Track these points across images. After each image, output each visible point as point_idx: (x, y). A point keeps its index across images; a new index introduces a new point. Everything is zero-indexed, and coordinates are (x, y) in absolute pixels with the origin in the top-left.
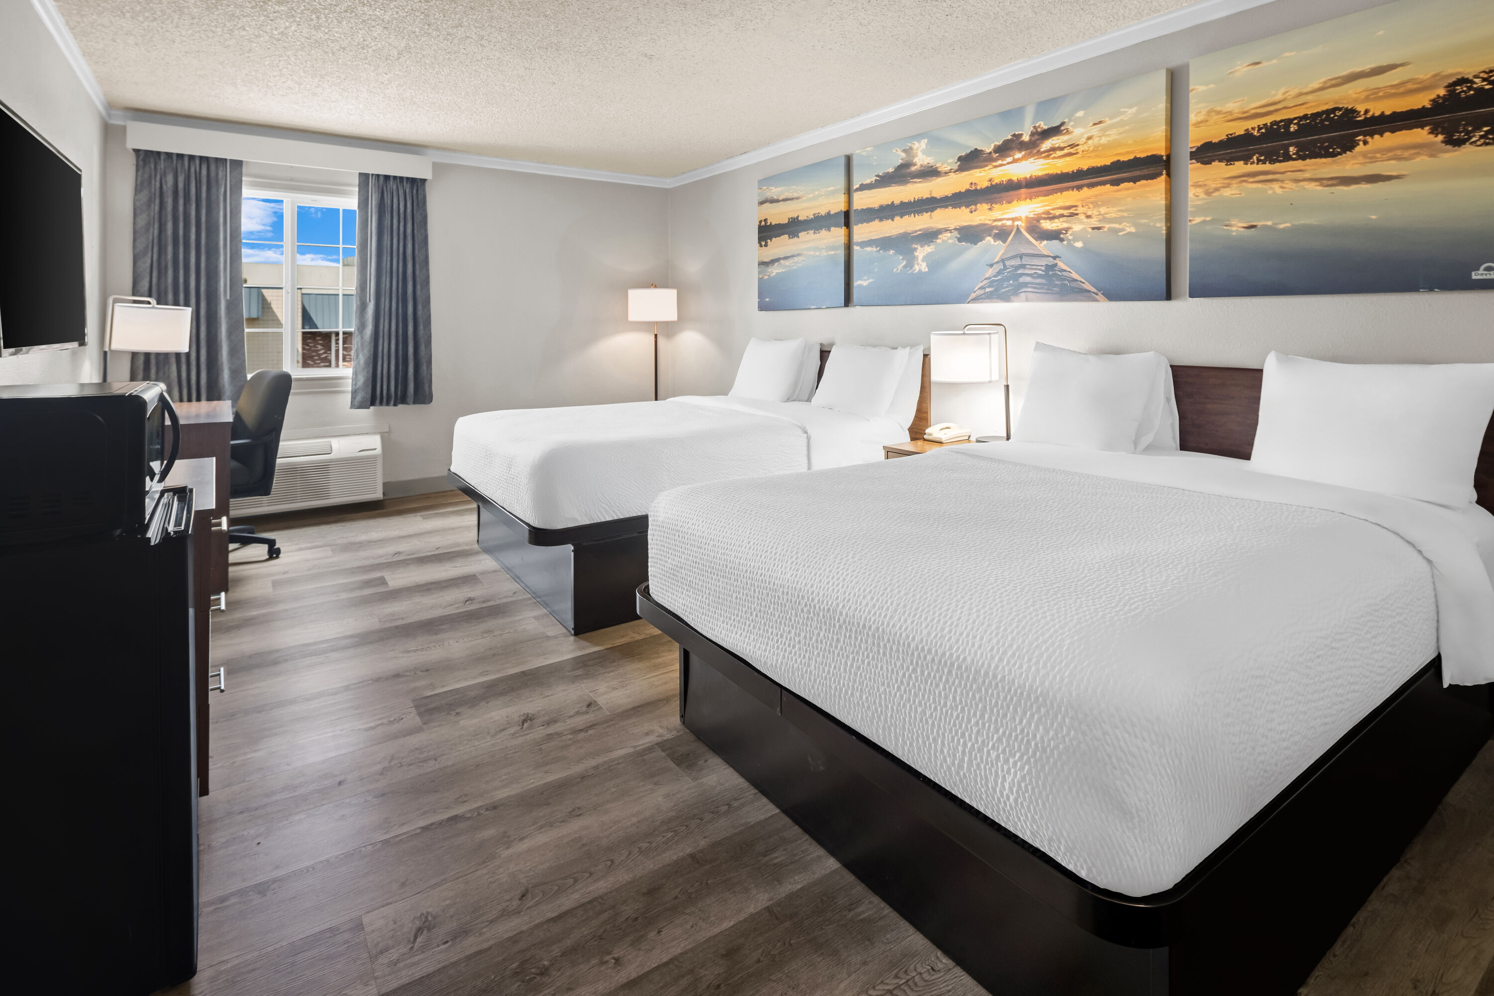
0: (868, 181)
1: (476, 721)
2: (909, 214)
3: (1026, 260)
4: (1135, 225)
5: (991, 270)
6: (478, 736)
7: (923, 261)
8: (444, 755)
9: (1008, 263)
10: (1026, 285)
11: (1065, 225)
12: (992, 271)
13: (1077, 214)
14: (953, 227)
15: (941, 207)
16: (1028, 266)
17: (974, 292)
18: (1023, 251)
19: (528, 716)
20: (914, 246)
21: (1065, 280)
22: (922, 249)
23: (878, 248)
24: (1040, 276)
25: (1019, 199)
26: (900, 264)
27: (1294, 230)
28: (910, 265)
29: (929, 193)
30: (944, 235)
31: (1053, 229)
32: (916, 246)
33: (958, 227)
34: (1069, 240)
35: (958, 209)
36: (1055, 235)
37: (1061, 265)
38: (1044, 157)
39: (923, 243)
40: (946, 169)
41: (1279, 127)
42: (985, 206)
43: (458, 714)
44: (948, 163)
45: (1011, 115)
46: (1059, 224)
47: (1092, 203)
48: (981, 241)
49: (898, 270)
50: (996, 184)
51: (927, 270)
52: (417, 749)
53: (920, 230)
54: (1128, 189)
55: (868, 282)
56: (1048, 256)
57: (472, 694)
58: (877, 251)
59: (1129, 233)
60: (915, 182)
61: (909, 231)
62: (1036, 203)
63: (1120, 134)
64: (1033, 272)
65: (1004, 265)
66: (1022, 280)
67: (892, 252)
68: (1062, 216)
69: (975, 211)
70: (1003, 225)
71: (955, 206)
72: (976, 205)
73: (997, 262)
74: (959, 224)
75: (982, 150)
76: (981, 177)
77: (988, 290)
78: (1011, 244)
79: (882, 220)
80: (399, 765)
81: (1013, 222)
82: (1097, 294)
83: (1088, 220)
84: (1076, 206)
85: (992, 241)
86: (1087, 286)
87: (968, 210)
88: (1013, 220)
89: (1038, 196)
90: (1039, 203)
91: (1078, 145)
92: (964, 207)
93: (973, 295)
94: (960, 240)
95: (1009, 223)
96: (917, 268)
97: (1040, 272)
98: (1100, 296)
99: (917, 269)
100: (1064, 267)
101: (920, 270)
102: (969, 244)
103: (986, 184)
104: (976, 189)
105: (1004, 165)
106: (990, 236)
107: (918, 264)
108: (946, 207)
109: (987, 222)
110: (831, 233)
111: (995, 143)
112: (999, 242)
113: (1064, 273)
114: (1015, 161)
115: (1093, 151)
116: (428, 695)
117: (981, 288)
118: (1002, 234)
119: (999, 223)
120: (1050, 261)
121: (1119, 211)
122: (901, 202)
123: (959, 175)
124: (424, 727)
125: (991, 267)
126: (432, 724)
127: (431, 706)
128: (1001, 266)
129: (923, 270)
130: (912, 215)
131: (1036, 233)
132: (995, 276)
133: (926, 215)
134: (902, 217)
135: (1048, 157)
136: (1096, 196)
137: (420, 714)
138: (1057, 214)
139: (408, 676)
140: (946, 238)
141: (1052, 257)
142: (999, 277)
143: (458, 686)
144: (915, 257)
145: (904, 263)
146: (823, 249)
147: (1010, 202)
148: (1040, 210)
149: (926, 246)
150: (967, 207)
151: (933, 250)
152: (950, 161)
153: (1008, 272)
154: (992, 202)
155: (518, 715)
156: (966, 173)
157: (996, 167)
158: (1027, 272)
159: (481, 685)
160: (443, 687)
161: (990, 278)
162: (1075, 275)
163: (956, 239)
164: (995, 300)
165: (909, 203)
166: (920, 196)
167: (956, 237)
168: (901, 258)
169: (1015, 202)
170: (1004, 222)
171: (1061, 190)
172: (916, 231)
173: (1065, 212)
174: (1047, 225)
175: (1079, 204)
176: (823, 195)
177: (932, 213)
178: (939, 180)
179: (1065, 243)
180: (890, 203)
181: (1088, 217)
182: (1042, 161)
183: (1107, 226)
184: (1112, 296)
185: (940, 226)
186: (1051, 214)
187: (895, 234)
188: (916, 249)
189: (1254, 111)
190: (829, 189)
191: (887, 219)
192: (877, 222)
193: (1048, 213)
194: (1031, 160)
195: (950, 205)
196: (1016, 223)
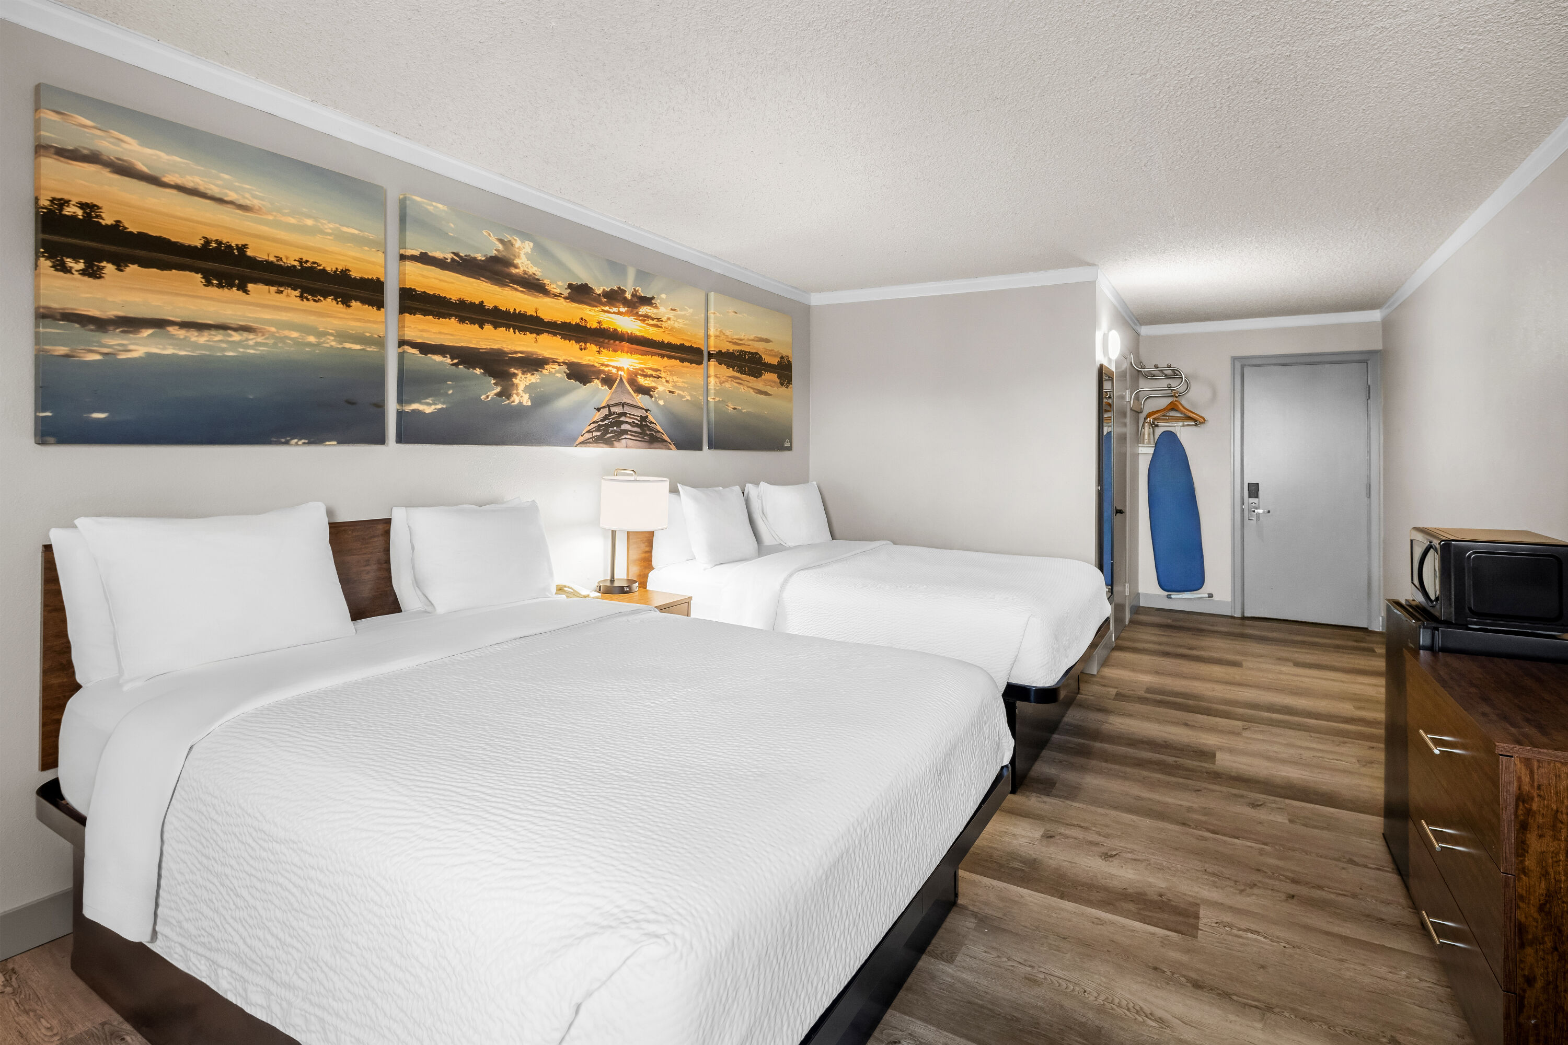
0: (438, 254)
1: (1151, 880)
2: (508, 327)
3: (627, 410)
4: (691, 395)
5: (598, 413)
6: (1159, 867)
7: (525, 391)
8: (1197, 870)
9: (613, 409)
10: (625, 432)
11: (653, 384)
12: (599, 415)
13: (661, 377)
14: (561, 360)
15: (549, 332)
16: (628, 415)
17: (582, 435)
18: (625, 400)
19: (1105, 858)
20: (513, 370)
21: (653, 430)
22: (523, 376)
23: (456, 361)
24: (637, 426)
25: (622, 351)
26: (491, 390)
27: (748, 413)
28: (506, 393)
29: (534, 310)
30: (552, 366)
31: (646, 385)
32: (516, 371)
33: (567, 361)
34: (656, 398)
35: (568, 341)
36: (646, 391)
37: (651, 418)
38: (641, 320)
39: (525, 369)
40: (555, 291)
41: (745, 354)
42: (595, 348)
43: (1161, 896)
44: (558, 286)
45: (617, 268)
46: (649, 382)
47: (670, 371)
48: (590, 382)
49: (488, 397)
50: (604, 328)
51: (529, 403)
52: (1217, 888)
53: (521, 352)
54: (687, 367)
55: (433, 407)
56: (643, 409)
57: (1131, 907)
58: (453, 365)
59: (687, 400)
60: (516, 290)
61: (506, 349)
62: (634, 358)
63: (685, 324)
64: (631, 421)
65: (609, 410)
66: (624, 427)
67: (478, 371)
68: (651, 376)
69: (585, 349)
70: (609, 371)
71: (564, 337)
72: (586, 343)
73: (604, 407)
74: (569, 359)
75: (591, 288)
76: (594, 316)
77: (595, 434)
78: (615, 391)
79: (464, 322)
80: (1238, 884)
81: (618, 371)
82: (671, 444)
83: (667, 384)
84: (660, 371)
85: (600, 384)
86: (666, 437)
87: (578, 346)
88: (618, 369)
89: (637, 354)
90: (637, 359)
91: (662, 321)
92: (574, 341)
93: (581, 439)
94: (569, 376)
95: (614, 371)
96: (516, 399)
97: (636, 422)
98: (672, 446)
99: (517, 402)
100: (653, 420)
101: (520, 403)
102: (578, 382)
103: (595, 325)
104: (586, 327)
105: (611, 313)
106: (598, 379)
107: (518, 394)
108: (555, 334)
109: (596, 364)
110: (349, 310)
111: (604, 288)
112: (606, 387)
113: (652, 425)
114: (619, 313)
115: (670, 330)
116: (1175, 934)
117: (589, 432)
118: (608, 381)
119: (606, 369)
120: (643, 413)
121: (684, 382)
122: (496, 307)
123: (569, 304)
124: (1198, 902)
125: (599, 411)
126: (1190, 899)
127: (1181, 919)
128: (606, 411)
129: (524, 404)
130: (511, 330)
131: (635, 386)
132: (602, 421)
133: (530, 337)
134: (495, 328)
135: (643, 321)
136: (672, 366)
137: (1197, 917)
138: (649, 373)
139: (1184, 976)
140: (553, 370)
141: (645, 410)
142: (605, 422)
143: (1138, 925)
144: (513, 384)
145: (498, 389)
146: (331, 334)
147: (615, 351)
148: (638, 366)
149: (529, 374)
150: (577, 342)
151: (538, 381)
152: (560, 283)
153: (613, 419)
154: (601, 345)
155: (1112, 863)
156: (576, 304)
157: (604, 311)
158: (628, 420)
159: (1115, 911)
160: (1154, 934)
161: (598, 422)
162: (659, 428)
163: (565, 375)
164: (601, 445)
165: (507, 313)
166: (523, 310)
167: (565, 372)
168: (493, 381)
169: (619, 352)
170: (610, 368)
171: (652, 354)
172: (516, 352)
173: (654, 373)
174: (642, 381)
175: (662, 369)
176: (330, 234)
177: (538, 336)
178: (548, 300)
179: (653, 399)
180: (477, 302)
181: (667, 382)
182: (639, 323)
183: (677, 392)
184: (680, 446)
185: (547, 354)
186: (644, 372)
187: (484, 347)
188: (515, 375)
189: (735, 340)
190: (345, 229)
191: (473, 322)
192: (453, 321)
193: (642, 370)
194: (632, 318)
195: (560, 334)
196: (620, 373)
